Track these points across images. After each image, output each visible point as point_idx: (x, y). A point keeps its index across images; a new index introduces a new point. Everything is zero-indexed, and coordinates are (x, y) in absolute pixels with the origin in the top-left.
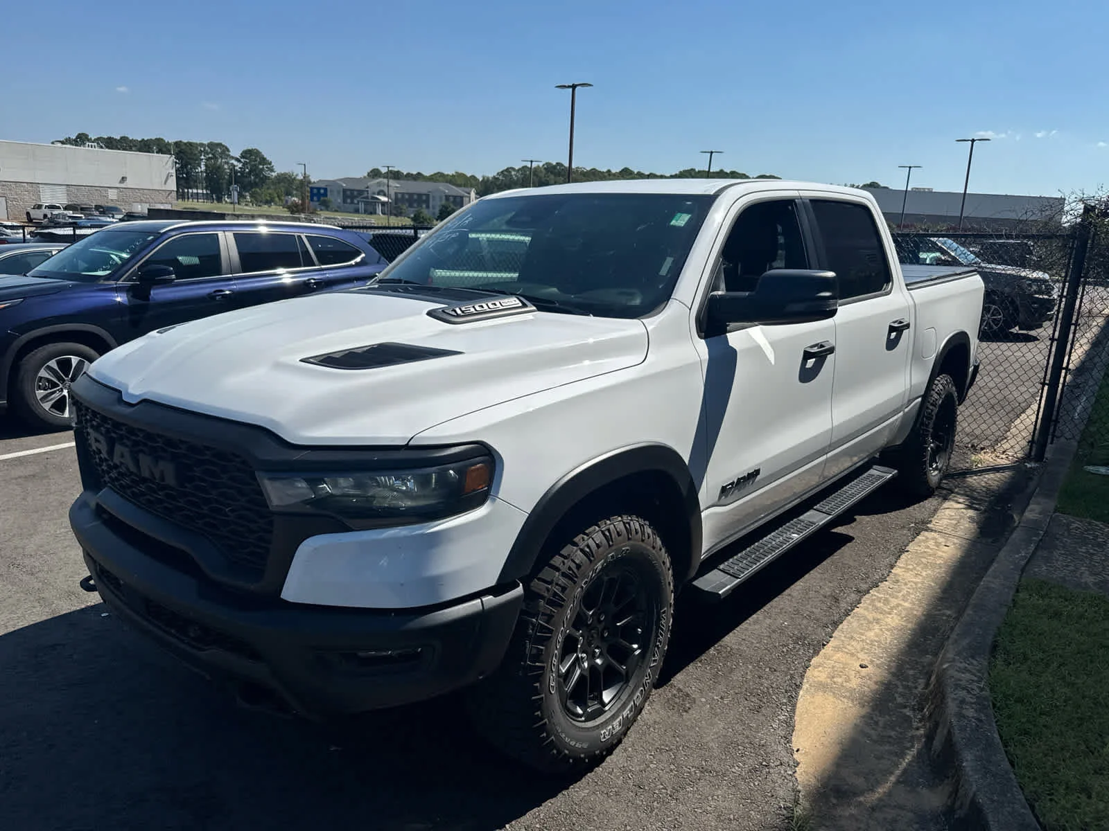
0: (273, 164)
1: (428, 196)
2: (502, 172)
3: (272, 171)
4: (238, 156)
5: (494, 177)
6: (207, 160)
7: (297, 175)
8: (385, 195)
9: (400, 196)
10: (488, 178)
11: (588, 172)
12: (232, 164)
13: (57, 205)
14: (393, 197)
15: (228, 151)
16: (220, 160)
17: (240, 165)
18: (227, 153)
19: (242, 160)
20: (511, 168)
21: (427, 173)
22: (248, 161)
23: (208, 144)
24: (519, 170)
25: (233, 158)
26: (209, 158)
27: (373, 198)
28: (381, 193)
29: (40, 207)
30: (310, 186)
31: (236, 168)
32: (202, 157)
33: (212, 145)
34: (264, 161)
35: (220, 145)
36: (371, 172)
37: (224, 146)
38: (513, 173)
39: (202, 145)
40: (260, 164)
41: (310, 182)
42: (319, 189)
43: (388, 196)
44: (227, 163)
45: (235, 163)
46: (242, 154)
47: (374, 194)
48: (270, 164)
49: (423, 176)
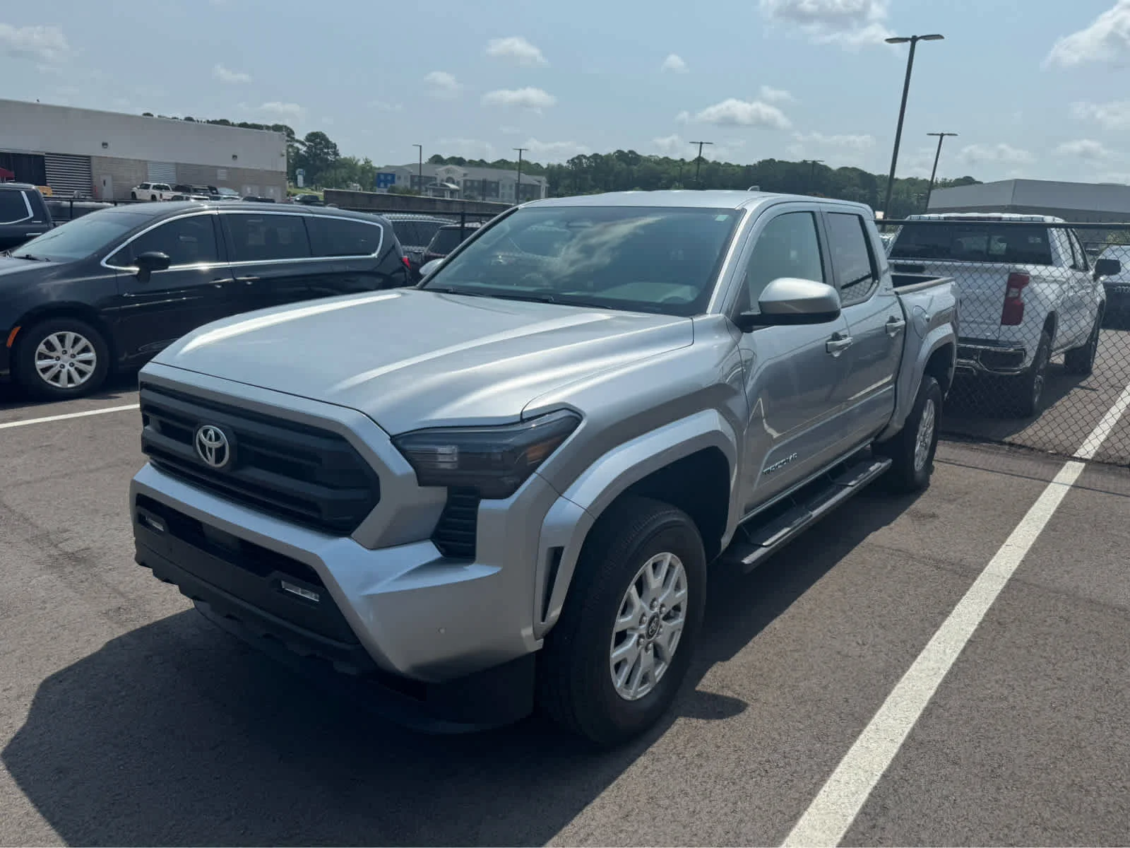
0: (338, 147)
1: (497, 183)
2: (573, 160)
3: (341, 155)
4: (302, 138)
7: (359, 160)
8: (453, 183)
9: (469, 184)
11: (661, 160)
12: (298, 148)
14: (462, 184)
15: (293, 133)
17: (305, 149)
18: (292, 135)
19: (307, 143)
20: (582, 155)
21: (490, 160)
22: (312, 144)
25: (297, 141)
27: (442, 185)
28: (450, 180)
30: (374, 171)
31: (300, 152)
34: (329, 144)
35: (285, 127)
36: (433, 158)
37: (289, 129)
38: (584, 160)
40: (325, 147)
41: (373, 168)
42: (386, 175)
43: (458, 184)
44: (292, 147)
45: (300, 146)
46: (307, 137)
47: (442, 181)
48: (335, 146)
49: (486, 163)
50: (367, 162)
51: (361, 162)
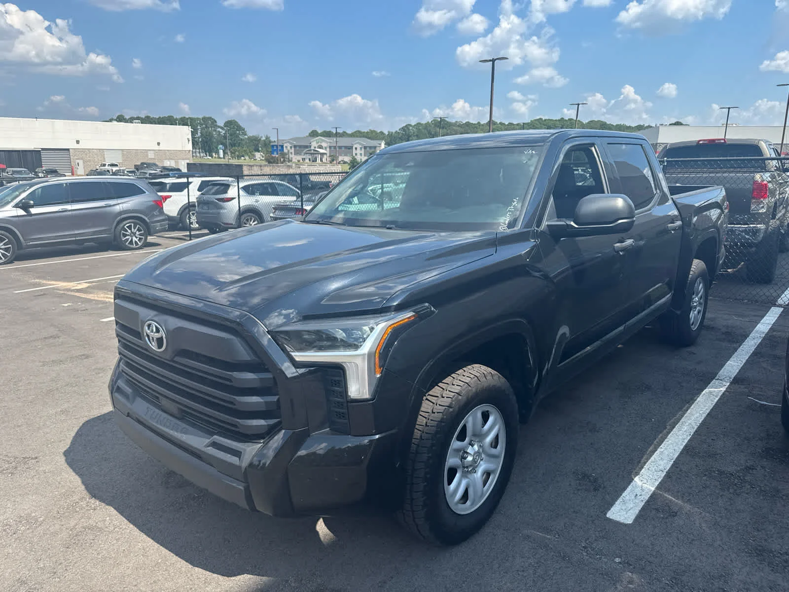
0: (246, 130)
3: (246, 135)
4: (222, 125)
5: (396, 131)
6: (202, 129)
7: (261, 137)
8: (322, 148)
9: (332, 148)
10: (392, 133)
12: (219, 131)
13: (116, 163)
14: (328, 149)
15: (216, 122)
16: (210, 129)
17: (224, 132)
18: (215, 124)
19: (225, 128)
21: (349, 132)
22: (229, 128)
23: (203, 118)
24: (415, 125)
25: (219, 127)
26: (203, 128)
27: (315, 151)
28: (320, 147)
29: (104, 165)
30: (271, 144)
31: (221, 134)
32: (199, 127)
33: (204, 119)
34: (240, 128)
35: (210, 118)
36: (311, 133)
37: (212, 119)
39: (198, 119)
40: (237, 130)
41: (270, 142)
42: (277, 146)
43: (325, 149)
44: (215, 131)
45: (221, 130)
46: (225, 124)
47: (315, 147)
48: (244, 130)
49: (347, 134)
50: (267, 138)
51: (264, 138)
